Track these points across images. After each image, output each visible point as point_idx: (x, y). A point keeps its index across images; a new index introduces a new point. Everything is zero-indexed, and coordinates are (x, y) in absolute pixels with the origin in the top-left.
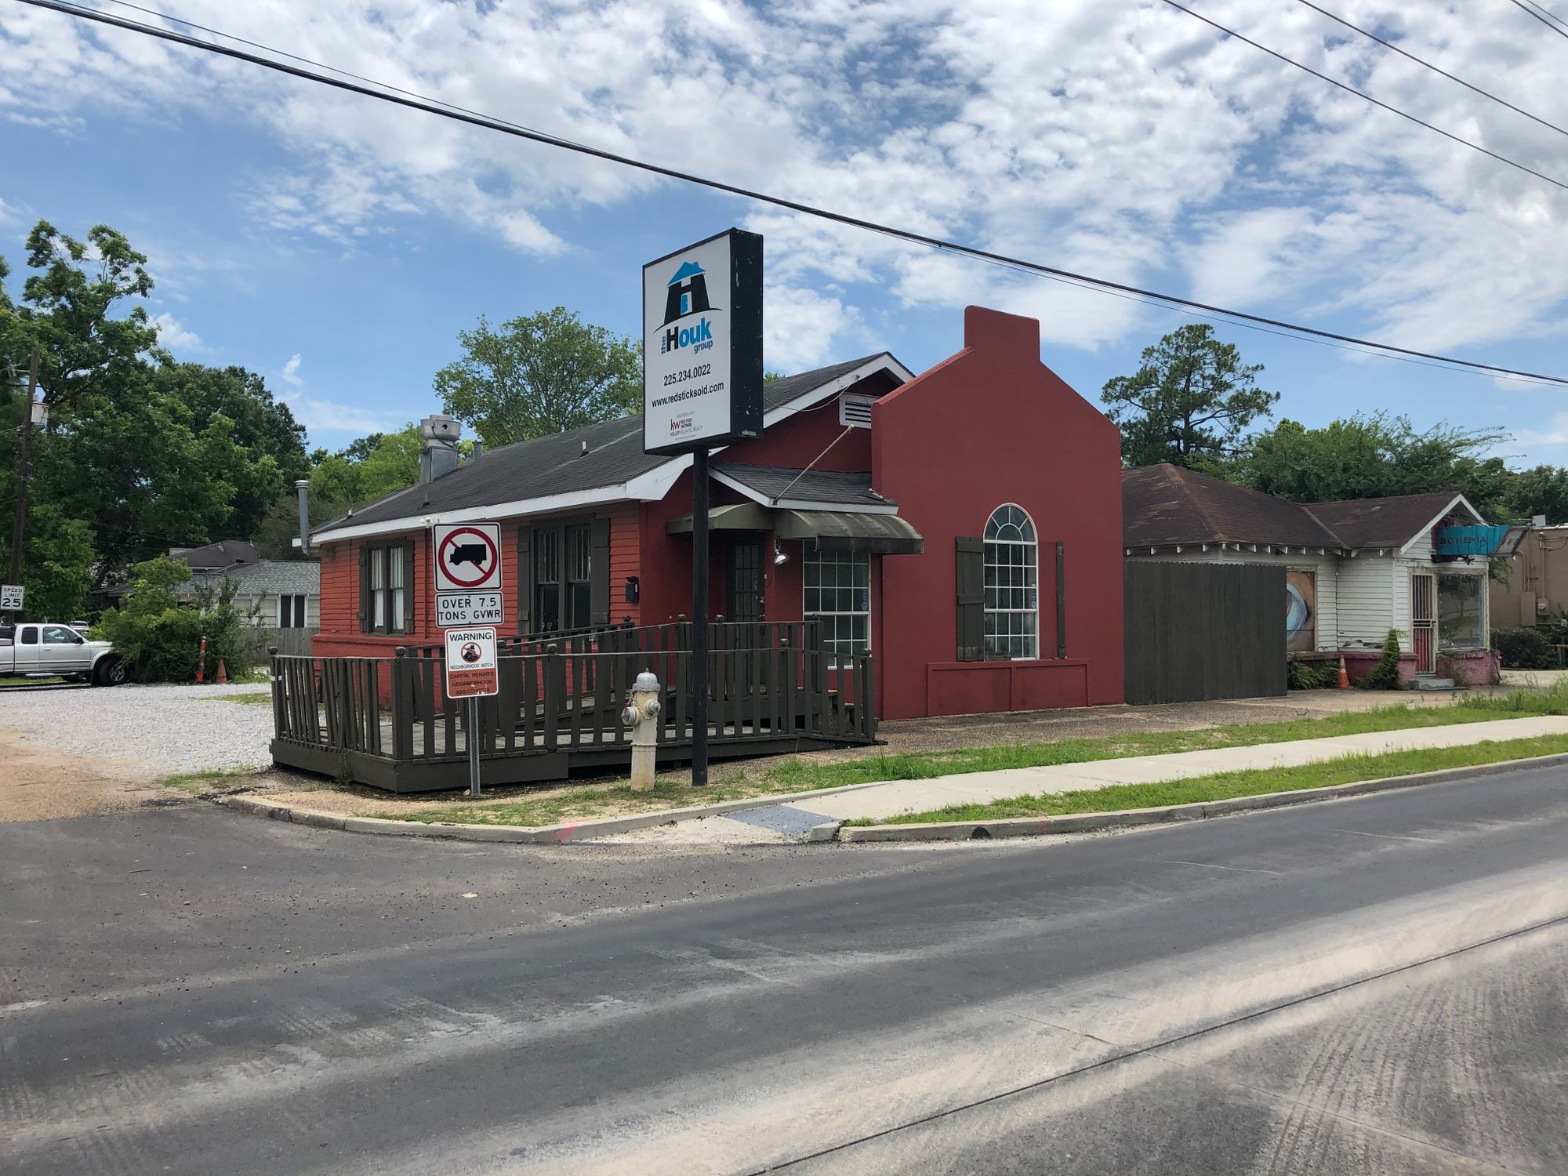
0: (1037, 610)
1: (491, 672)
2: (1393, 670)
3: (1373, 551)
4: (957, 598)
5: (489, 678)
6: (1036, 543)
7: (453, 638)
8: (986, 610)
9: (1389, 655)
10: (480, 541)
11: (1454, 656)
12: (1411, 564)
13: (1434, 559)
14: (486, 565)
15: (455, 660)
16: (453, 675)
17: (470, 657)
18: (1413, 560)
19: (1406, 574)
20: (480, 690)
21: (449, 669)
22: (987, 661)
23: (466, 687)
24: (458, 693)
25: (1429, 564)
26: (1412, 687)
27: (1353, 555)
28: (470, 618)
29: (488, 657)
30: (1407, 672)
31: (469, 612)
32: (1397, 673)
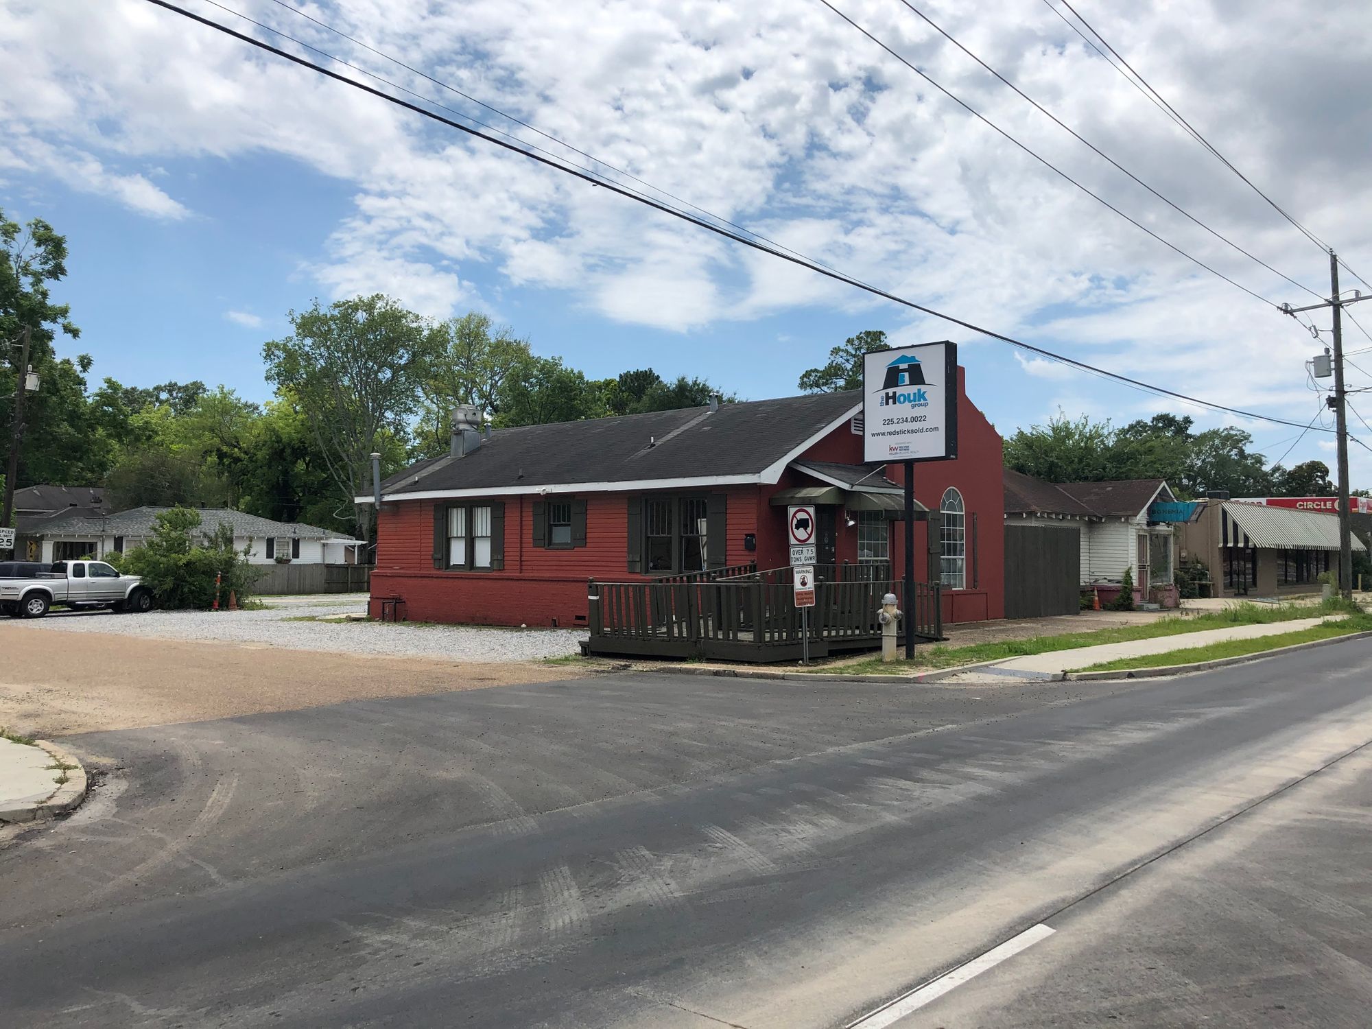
0: (964, 557)
1: (811, 593)
2: (1129, 598)
3: (1118, 518)
4: (929, 549)
5: (810, 596)
6: (963, 513)
7: (797, 572)
8: (941, 557)
9: (1126, 588)
10: (808, 517)
11: (1158, 589)
12: (1138, 527)
13: (1149, 524)
14: (809, 530)
15: (798, 586)
16: (798, 594)
17: (804, 584)
18: (1138, 524)
19: (1134, 534)
20: (808, 603)
21: (795, 591)
23: (802, 601)
24: (800, 604)
25: (1145, 527)
26: (1140, 609)
27: (1103, 520)
28: (803, 561)
29: (811, 585)
30: (1136, 598)
31: (803, 557)
32: (1131, 600)
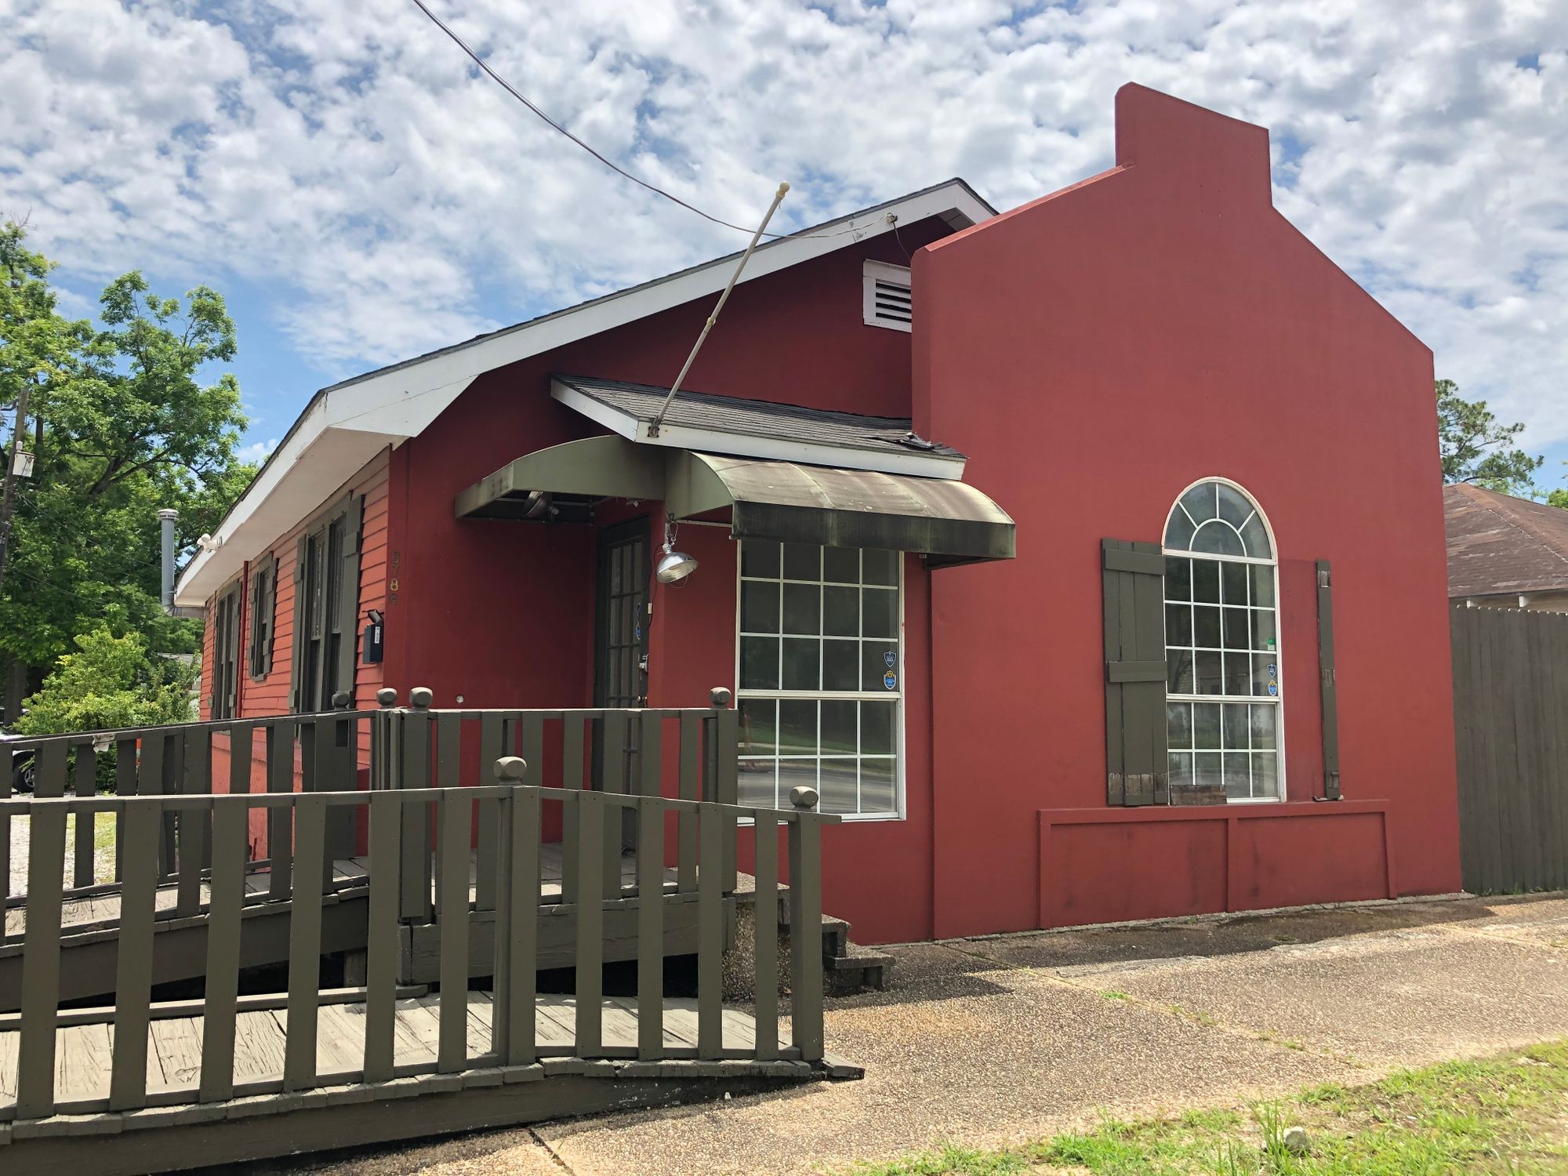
0: (1280, 699)
4: (1106, 669)
6: (1274, 561)
8: (1170, 697)
22: (1175, 806)
